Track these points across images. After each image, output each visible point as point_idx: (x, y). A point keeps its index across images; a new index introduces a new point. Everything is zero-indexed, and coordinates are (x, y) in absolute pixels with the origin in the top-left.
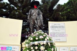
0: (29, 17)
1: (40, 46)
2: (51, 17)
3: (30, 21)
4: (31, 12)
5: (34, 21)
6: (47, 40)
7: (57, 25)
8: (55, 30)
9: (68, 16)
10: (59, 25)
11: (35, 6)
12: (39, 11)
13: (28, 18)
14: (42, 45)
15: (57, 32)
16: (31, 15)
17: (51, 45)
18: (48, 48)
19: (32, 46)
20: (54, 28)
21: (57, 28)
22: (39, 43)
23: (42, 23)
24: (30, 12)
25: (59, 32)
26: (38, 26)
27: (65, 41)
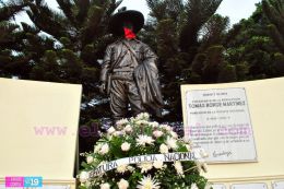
0: (105, 71)
1: (138, 178)
2: (190, 69)
3: (112, 86)
4: (112, 54)
5: (126, 87)
6: (171, 151)
7: (216, 97)
8: (210, 116)
9: (255, 61)
10: (223, 97)
11: (128, 31)
12: (142, 48)
13: (104, 78)
14: (146, 174)
15: (217, 122)
16: (113, 65)
17: (185, 173)
18: (172, 183)
19: (104, 176)
20: (203, 109)
21: (214, 109)
22: (134, 165)
23: (158, 93)
24: (109, 52)
25: (223, 123)
26: (143, 104)
27: (253, 158)
